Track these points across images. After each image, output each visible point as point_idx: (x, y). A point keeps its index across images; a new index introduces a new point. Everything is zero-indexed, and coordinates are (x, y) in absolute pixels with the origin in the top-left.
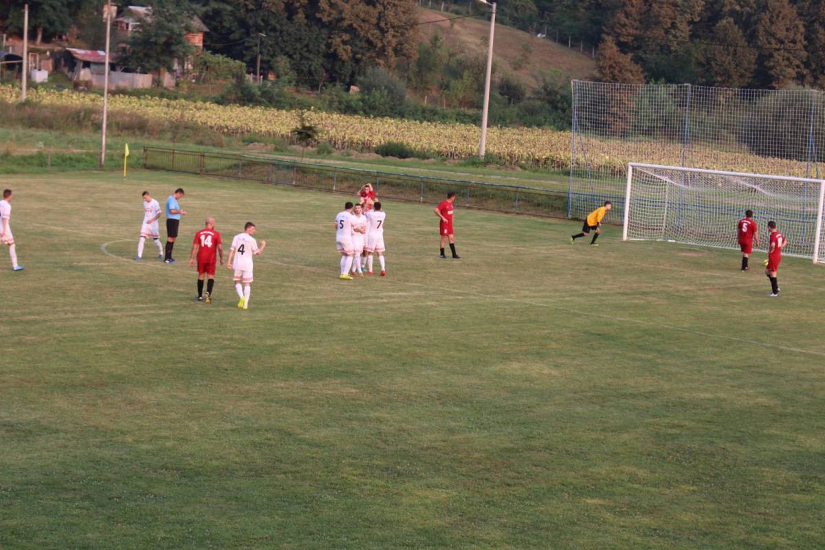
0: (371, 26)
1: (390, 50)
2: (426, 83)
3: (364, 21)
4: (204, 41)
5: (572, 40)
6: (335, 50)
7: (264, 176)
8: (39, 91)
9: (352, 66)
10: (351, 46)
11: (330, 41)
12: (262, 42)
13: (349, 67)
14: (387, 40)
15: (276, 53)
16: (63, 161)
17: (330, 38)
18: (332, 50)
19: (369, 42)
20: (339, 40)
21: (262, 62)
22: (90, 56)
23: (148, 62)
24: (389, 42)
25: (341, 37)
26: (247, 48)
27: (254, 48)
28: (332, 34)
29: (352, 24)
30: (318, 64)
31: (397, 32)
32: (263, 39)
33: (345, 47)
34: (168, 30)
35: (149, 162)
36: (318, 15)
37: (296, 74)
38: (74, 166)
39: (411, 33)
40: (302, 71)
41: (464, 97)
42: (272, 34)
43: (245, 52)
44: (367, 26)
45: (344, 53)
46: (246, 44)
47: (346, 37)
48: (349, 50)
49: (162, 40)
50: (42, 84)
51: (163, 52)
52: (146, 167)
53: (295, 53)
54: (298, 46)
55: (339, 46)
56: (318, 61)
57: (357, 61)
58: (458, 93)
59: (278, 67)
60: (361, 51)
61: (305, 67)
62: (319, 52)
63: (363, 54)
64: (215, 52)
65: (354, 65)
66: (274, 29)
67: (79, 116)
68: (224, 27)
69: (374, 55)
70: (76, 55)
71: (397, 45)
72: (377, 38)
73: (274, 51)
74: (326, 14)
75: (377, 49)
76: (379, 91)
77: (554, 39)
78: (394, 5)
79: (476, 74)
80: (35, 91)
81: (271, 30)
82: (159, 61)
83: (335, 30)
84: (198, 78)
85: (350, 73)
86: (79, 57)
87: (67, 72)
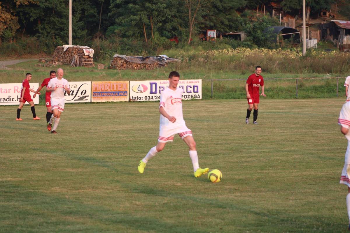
70: (339, 25)
86: (342, 26)
87: (332, 40)
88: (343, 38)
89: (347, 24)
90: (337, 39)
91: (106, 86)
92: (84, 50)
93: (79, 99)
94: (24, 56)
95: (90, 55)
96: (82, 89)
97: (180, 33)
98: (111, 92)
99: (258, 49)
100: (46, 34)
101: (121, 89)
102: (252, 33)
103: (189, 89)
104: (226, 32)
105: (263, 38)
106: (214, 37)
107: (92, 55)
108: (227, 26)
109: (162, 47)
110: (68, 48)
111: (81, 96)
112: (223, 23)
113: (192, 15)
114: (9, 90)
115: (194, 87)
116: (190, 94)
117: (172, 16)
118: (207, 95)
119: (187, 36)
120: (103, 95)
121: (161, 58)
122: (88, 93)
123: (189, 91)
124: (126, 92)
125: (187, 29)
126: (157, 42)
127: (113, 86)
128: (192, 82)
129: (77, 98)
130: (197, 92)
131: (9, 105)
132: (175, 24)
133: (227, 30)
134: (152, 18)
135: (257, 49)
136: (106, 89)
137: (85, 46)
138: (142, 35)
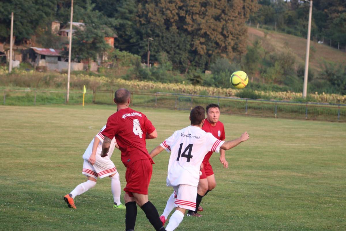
0: (218, 33)
1: (230, 48)
2: (252, 69)
3: (214, 30)
4: (115, 44)
5: (340, 45)
6: (196, 48)
7: (172, 106)
9: (206, 58)
10: (205, 45)
11: (192, 43)
12: (150, 44)
13: (205, 59)
14: (228, 42)
15: (159, 51)
16: (43, 99)
17: (192, 41)
18: (194, 49)
19: (217, 43)
20: (198, 42)
21: (151, 56)
22: (45, 52)
23: (82, 54)
24: (229, 43)
25: (199, 40)
26: (141, 48)
27: (146, 47)
28: (193, 38)
29: (206, 32)
30: (185, 57)
31: (234, 37)
32: (151, 42)
33: (202, 46)
34: (95, 34)
35: (96, 100)
36: (185, 27)
37: (172, 63)
38: (50, 102)
39: (243, 37)
40: (176, 62)
41: (276, 79)
42: (157, 38)
43: (139, 50)
44: (216, 33)
45: (201, 50)
46: (141, 45)
47: (203, 40)
48: (205, 48)
49: (91, 41)
51: (91, 48)
52: (95, 103)
53: (171, 50)
54: (173, 45)
55: (198, 46)
56: (185, 55)
57: (209, 56)
58: (272, 75)
59: (161, 58)
60: (212, 49)
61: (177, 59)
62: (186, 50)
63: (213, 51)
64: (121, 50)
65: (207, 58)
66: (158, 36)
67: (46, 79)
68: (126, 35)
69: (220, 51)
70: (36, 51)
71: (234, 46)
72: (222, 41)
73: (158, 49)
74: (190, 26)
75: (222, 48)
76: (224, 73)
77: (329, 44)
78: (232, 20)
79: (282, 64)
81: (156, 36)
82: (88, 53)
83: (195, 36)
84: (111, 66)
85: (205, 62)
86: (39, 52)
87: (31, 62)
88: (39, 61)
89: (43, 51)
90: (34, 61)
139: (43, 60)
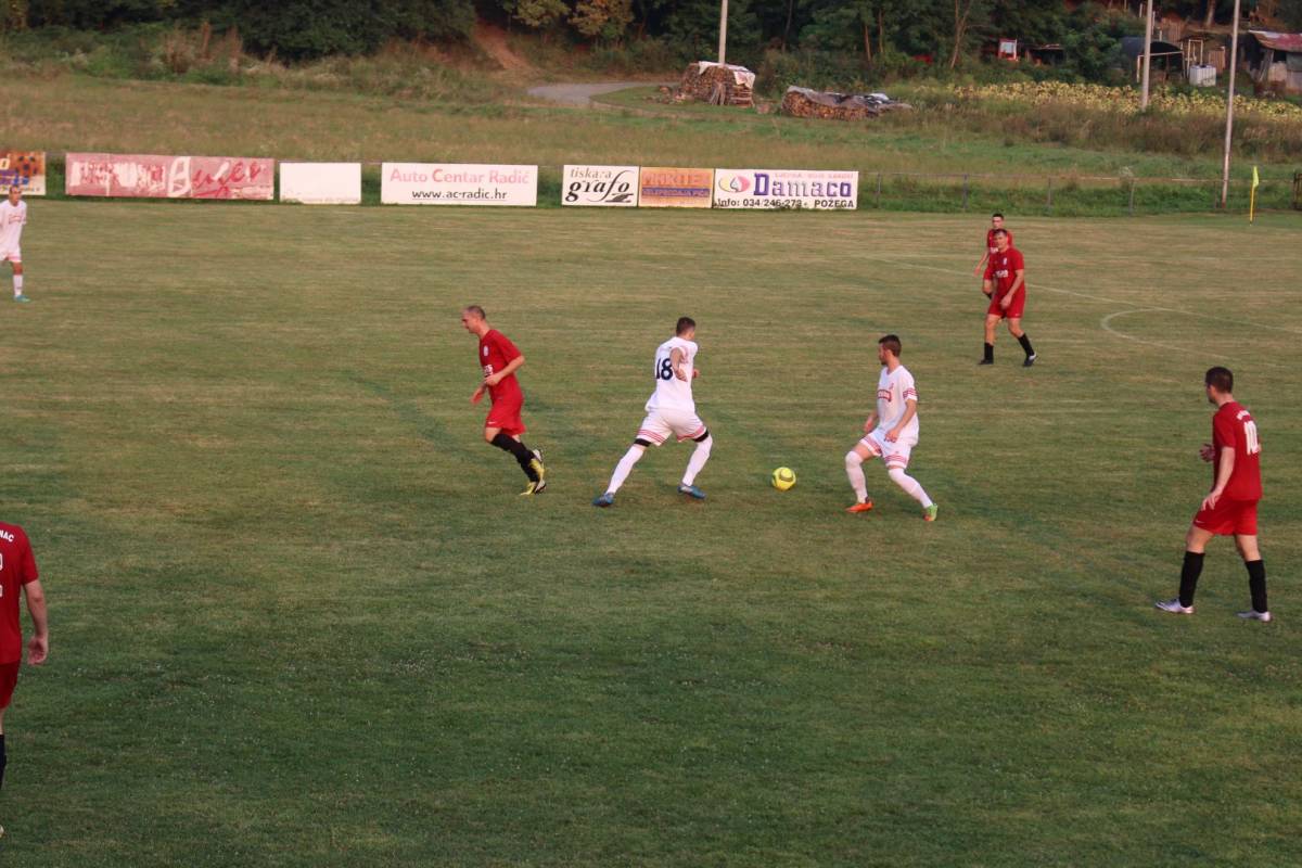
8: (1193, 98)
16: (1163, 198)
22: (1287, 42)
38: (1177, 206)
50: (1201, 89)
52: (1297, 207)
70: (1263, 42)
80: (1185, 97)
86: (1270, 44)
87: (1248, 70)
88: (1268, 68)
89: (1280, 40)
90: (1258, 68)
91: (668, 177)
92: (736, 74)
93: (615, 200)
94: (636, 76)
95: (747, 85)
96: (620, 180)
97: (937, 46)
98: (678, 190)
99: (1086, 84)
100: (683, 35)
101: (696, 184)
102: (1078, 52)
103: (833, 189)
104: (1041, 43)
105: (1098, 63)
106: (1011, 55)
107: (749, 85)
108: (1041, 31)
109: (895, 73)
110: (708, 69)
111: (620, 194)
112: (1034, 26)
113: (961, 12)
114: (481, 176)
115: (842, 185)
116: (834, 199)
117: (922, 13)
118: (870, 198)
119: (950, 52)
120: (662, 195)
121: (874, 99)
122: (633, 189)
123: (832, 192)
124: (707, 190)
125: (950, 39)
126: (889, 61)
127: (683, 177)
128: (839, 176)
129: (610, 197)
130: (848, 195)
131: (479, 207)
132: (928, 28)
133: (1044, 40)
134: (882, 15)
135: (1082, 85)
136: (668, 183)
137: (739, 65)
138: (861, 48)
139: (1281, 65)
